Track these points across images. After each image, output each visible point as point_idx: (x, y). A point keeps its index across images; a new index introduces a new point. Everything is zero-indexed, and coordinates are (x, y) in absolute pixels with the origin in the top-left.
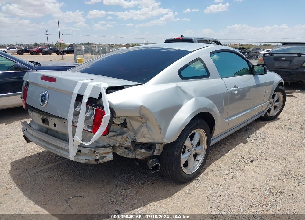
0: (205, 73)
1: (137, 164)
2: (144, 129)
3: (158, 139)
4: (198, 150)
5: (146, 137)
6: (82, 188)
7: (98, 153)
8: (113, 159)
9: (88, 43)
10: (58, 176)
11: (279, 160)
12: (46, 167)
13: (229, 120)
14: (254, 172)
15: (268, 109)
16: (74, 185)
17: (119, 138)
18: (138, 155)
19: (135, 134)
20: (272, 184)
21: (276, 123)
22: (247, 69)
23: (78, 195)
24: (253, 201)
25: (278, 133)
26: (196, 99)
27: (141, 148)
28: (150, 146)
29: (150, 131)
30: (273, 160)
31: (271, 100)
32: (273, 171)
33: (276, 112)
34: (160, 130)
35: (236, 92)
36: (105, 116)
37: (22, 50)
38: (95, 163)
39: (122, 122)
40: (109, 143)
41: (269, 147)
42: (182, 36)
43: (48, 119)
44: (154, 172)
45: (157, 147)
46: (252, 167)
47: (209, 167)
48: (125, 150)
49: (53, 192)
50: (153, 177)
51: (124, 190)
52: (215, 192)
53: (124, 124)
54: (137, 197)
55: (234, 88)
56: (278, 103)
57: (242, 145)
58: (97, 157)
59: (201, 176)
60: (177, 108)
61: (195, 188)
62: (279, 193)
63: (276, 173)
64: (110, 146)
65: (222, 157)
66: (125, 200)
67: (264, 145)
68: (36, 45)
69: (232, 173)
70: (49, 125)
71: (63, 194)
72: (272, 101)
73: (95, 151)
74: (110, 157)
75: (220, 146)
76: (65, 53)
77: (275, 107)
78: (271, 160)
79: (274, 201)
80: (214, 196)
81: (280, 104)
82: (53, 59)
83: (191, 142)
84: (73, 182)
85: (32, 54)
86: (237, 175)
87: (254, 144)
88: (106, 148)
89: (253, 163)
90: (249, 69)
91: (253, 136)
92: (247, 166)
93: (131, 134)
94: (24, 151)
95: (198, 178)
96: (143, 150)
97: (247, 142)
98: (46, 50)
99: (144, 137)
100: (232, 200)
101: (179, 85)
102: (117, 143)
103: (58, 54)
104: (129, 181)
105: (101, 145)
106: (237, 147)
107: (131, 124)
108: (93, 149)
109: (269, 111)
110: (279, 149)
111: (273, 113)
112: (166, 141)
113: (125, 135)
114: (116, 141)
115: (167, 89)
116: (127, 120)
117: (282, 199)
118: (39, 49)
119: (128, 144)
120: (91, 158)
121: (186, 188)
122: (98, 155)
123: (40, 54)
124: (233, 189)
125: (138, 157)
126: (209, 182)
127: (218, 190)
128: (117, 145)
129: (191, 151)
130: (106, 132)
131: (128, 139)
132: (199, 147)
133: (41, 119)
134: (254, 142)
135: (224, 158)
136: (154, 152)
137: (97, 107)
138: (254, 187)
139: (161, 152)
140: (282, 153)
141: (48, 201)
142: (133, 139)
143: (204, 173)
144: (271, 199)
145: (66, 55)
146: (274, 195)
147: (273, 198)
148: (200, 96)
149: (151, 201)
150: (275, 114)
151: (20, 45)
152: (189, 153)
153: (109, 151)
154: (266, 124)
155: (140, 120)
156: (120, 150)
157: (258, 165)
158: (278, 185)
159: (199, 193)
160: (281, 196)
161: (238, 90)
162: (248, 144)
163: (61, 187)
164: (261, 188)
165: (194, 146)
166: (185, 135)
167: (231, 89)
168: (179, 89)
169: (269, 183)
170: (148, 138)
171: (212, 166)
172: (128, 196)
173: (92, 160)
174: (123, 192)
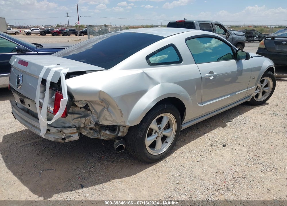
0: (178, 59)
1: (103, 144)
2: (106, 113)
3: (121, 122)
4: (166, 133)
5: (108, 120)
6: (57, 162)
7: (63, 132)
8: (79, 139)
9: (105, 25)
10: (40, 150)
11: (252, 146)
12: (33, 141)
13: (204, 105)
14: (222, 157)
15: (255, 94)
16: (51, 159)
17: (83, 120)
18: (103, 136)
19: (99, 117)
20: (237, 169)
21: (263, 108)
22: (231, 54)
23: (53, 168)
24: (211, 184)
25: (261, 118)
26: (161, 85)
27: (106, 130)
28: (113, 129)
29: (112, 115)
30: (245, 146)
31: (259, 85)
32: (242, 156)
33: (265, 97)
34: (122, 114)
35: (212, 78)
36: (62, 100)
37: (44, 31)
38: (62, 141)
39: (84, 105)
40: (74, 124)
41: (247, 133)
42: (184, 19)
43: (24, 99)
44: (119, 152)
45: (122, 129)
46: (223, 152)
47: (180, 149)
48: (91, 131)
49: (32, 165)
50: (124, 156)
51: (94, 166)
52: (178, 174)
53: (86, 107)
54: (103, 174)
55: (209, 74)
56: (267, 88)
57: (220, 128)
58: (63, 136)
59: (170, 157)
60: (141, 93)
61: (160, 168)
62: (240, 178)
63: (244, 158)
64: (76, 127)
65: (196, 140)
66: (92, 176)
67: (242, 130)
68: (58, 26)
69: (200, 156)
70: (25, 105)
71: (39, 167)
72: (260, 87)
73: (61, 131)
74: (76, 137)
75: (197, 129)
76: (82, 34)
77: (264, 93)
78: (244, 145)
79: (232, 185)
80: (176, 177)
81: (269, 89)
82: (70, 40)
83: (159, 126)
84: (51, 157)
85: (53, 35)
86: (205, 159)
87: (233, 128)
88: (71, 129)
89: (225, 147)
90: (232, 54)
91: (234, 121)
92: (218, 150)
93: (95, 116)
94: (18, 126)
95: (165, 159)
96: (107, 132)
97: (226, 126)
98: (65, 31)
99: (106, 120)
100: (191, 182)
101: (145, 71)
102: (82, 124)
103: (76, 35)
104: (101, 158)
105: (67, 125)
106: (214, 131)
107: (93, 108)
108: (59, 129)
109: (257, 96)
110: (256, 134)
111: (261, 98)
112: (129, 124)
113: (88, 118)
114: (80, 123)
115: (132, 75)
116: (89, 104)
117: (241, 185)
118: (60, 30)
119: (92, 126)
120: (58, 137)
121: (152, 168)
122: (65, 135)
123: (61, 35)
124: (197, 172)
125: (102, 138)
126: (175, 164)
127: (181, 172)
128: (82, 126)
129: (158, 133)
130: (65, 115)
131: (91, 121)
132: (169, 130)
133: (19, 99)
134: (233, 127)
135: (198, 140)
136: (118, 134)
137: (57, 91)
138: (217, 171)
139: (125, 134)
140: (258, 139)
141: (25, 172)
142: (97, 121)
143: (173, 154)
144: (230, 184)
145: (83, 36)
146: (235, 180)
147: (232, 183)
148: (168, 82)
149: (115, 178)
150: (263, 99)
151: (44, 26)
152: (157, 135)
153: (74, 132)
154: (252, 109)
155: (101, 104)
156: (84, 131)
157: (229, 150)
158: (242, 170)
159: (163, 173)
160: (242, 181)
161: (215, 76)
162: (226, 128)
163: (39, 160)
164: (223, 172)
165: (162, 129)
166: (149, 119)
167: (206, 75)
168: (145, 75)
169: (233, 167)
170: (110, 121)
171: (183, 149)
172: (95, 172)
173: (59, 139)
174: (93, 168)
